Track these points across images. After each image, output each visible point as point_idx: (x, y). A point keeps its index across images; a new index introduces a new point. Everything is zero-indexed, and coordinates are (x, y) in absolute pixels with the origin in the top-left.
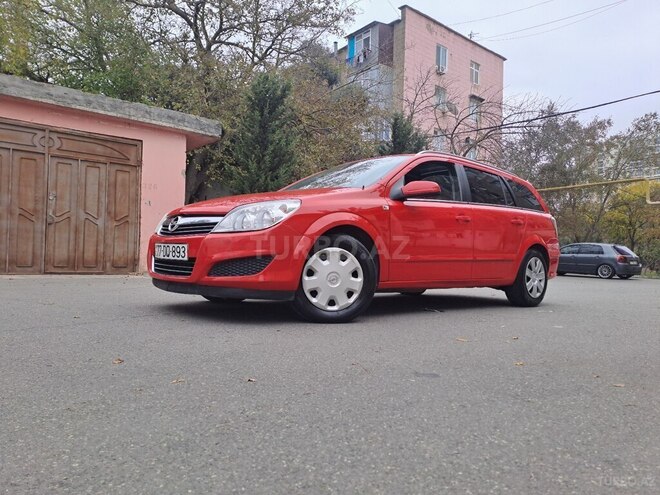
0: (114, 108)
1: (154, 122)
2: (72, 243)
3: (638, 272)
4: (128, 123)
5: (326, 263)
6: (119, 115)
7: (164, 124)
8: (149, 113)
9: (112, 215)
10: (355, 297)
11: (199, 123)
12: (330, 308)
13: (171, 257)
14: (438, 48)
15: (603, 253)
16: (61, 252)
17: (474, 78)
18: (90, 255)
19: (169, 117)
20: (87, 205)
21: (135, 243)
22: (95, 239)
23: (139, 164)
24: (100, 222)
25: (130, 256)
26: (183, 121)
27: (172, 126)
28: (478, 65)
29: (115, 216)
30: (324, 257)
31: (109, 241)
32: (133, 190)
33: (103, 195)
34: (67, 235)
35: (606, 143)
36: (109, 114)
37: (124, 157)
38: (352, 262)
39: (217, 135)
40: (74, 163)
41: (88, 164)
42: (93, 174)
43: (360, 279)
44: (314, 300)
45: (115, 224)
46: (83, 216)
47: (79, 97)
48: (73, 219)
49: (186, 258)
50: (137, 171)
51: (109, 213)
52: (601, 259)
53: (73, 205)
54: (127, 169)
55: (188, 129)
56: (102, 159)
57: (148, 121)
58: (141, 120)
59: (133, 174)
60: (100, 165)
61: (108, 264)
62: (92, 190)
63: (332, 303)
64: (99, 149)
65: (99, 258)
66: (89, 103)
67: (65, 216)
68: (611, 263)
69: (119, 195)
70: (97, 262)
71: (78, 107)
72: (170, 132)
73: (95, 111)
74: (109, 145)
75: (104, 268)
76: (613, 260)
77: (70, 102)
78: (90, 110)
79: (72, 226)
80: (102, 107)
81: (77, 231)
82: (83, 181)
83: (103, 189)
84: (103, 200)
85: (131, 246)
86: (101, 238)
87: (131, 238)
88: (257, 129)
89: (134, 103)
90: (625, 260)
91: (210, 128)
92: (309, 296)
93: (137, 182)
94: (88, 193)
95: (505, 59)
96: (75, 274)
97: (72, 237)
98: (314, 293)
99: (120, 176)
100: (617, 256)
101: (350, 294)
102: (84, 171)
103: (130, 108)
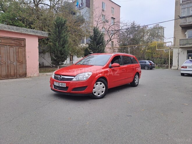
0: (17, 30)
1: (29, 33)
2: (7, 70)
3: (154, 67)
4: (21, 34)
5: (97, 85)
6: (19, 32)
7: (32, 34)
8: (27, 31)
9: (18, 61)
10: (103, 93)
11: (42, 33)
12: (99, 96)
13: (60, 86)
14: (103, 3)
15: (146, 63)
16: (4, 73)
17: (112, 12)
18: (12, 73)
19: (33, 32)
20: (11, 58)
21: (25, 69)
22: (14, 68)
23: (25, 46)
24: (15, 63)
25: (24, 72)
26: (37, 32)
27: (34, 34)
28: (113, 8)
29: (19, 61)
30: (97, 84)
31: (18, 69)
32: (23, 53)
33: (15, 55)
34: (5, 68)
35: (146, 32)
36: (16, 31)
37: (21, 44)
38: (103, 85)
39: (47, 36)
40: (5, 46)
41: (10, 46)
42: (11, 49)
43: (104, 89)
44: (95, 94)
45: (19, 64)
46: (9, 62)
47: (6, 27)
48: (7, 63)
49: (65, 87)
50: (24, 48)
51: (17, 61)
52: (146, 64)
53: (6, 59)
54: (21, 47)
55: (39, 35)
56: (14, 45)
57: (27, 33)
58: (25, 33)
59: (23, 49)
60: (13, 47)
61: (18, 76)
62: (12, 54)
63: (99, 94)
64: (13, 42)
65: (15, 74)
66: (9, 28)
67: (4, 62)
68: (148, 65)
69: (19, 55)
70: (14, 75)
71: (6, 30)
72: (33, 36)
73: (11, 31)
74: (16, 40)
75: (17, 77)
76: (149, 65)
77: (3, 28)
78: (10, 31)
79: (7, 65)
80: (13, 29)
81: (8, 66)
82: (9, 52)
83: (15, 53)
84: (15, 57)
85: (24, 70)
86: (15, 68)
87: (24, 67)
88: (57, 33)
89: (23, 28)
90: (151, 65)
91: (45, 34)
92: (94, 93)
93: (25, 51)
94: (10, 55)
95: (120, 7)
96: (9, 79)
97: (7, 68)
98: (95, 93)
99: (20, 49)
100: (149, 64)
101: (102, 92)
102: (9, 49)
103: (21, 29)
